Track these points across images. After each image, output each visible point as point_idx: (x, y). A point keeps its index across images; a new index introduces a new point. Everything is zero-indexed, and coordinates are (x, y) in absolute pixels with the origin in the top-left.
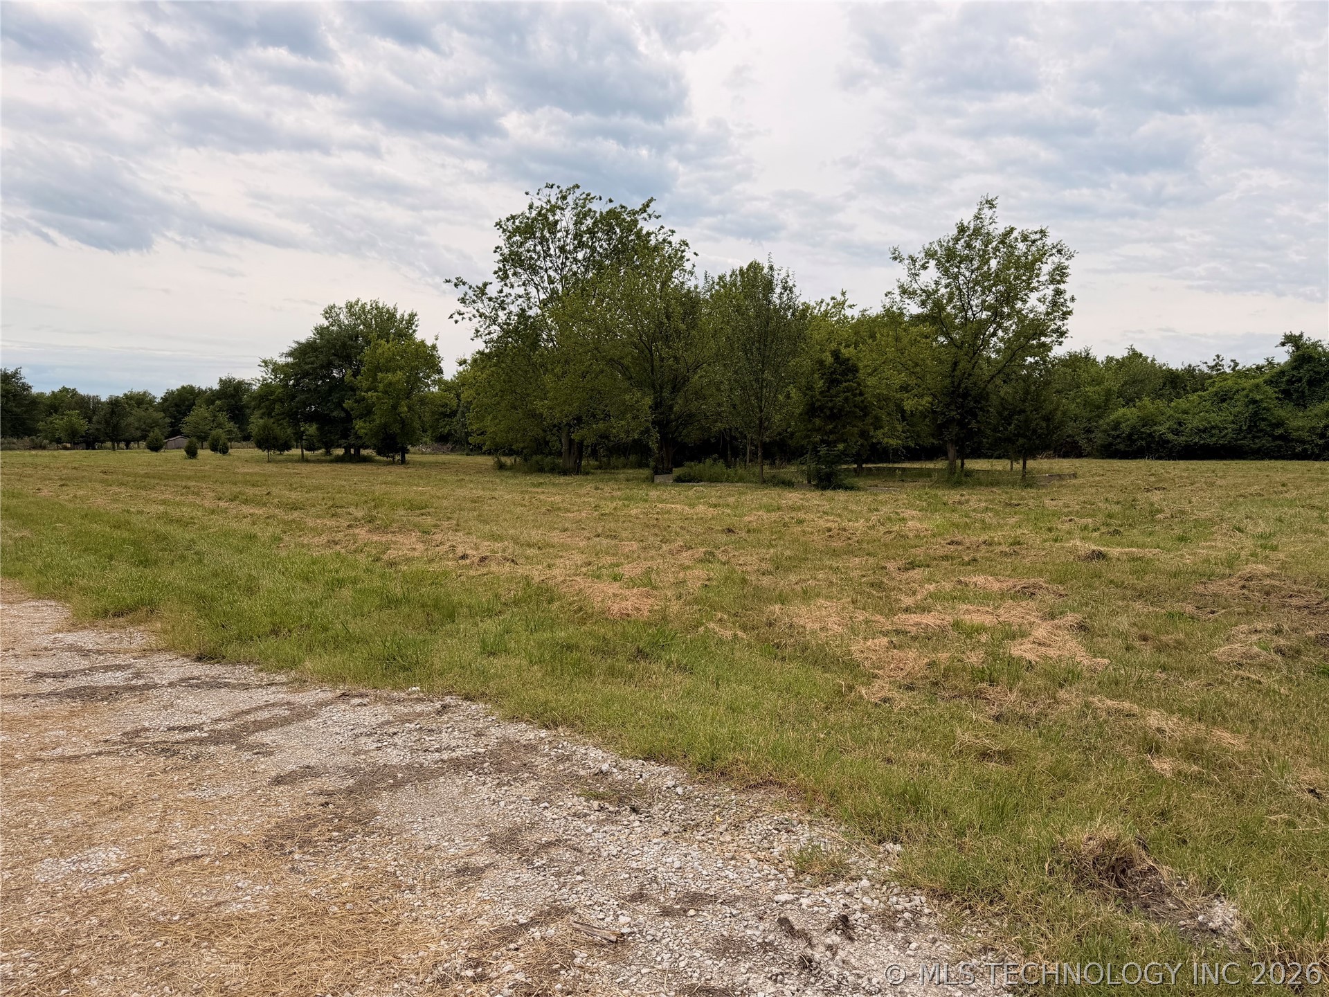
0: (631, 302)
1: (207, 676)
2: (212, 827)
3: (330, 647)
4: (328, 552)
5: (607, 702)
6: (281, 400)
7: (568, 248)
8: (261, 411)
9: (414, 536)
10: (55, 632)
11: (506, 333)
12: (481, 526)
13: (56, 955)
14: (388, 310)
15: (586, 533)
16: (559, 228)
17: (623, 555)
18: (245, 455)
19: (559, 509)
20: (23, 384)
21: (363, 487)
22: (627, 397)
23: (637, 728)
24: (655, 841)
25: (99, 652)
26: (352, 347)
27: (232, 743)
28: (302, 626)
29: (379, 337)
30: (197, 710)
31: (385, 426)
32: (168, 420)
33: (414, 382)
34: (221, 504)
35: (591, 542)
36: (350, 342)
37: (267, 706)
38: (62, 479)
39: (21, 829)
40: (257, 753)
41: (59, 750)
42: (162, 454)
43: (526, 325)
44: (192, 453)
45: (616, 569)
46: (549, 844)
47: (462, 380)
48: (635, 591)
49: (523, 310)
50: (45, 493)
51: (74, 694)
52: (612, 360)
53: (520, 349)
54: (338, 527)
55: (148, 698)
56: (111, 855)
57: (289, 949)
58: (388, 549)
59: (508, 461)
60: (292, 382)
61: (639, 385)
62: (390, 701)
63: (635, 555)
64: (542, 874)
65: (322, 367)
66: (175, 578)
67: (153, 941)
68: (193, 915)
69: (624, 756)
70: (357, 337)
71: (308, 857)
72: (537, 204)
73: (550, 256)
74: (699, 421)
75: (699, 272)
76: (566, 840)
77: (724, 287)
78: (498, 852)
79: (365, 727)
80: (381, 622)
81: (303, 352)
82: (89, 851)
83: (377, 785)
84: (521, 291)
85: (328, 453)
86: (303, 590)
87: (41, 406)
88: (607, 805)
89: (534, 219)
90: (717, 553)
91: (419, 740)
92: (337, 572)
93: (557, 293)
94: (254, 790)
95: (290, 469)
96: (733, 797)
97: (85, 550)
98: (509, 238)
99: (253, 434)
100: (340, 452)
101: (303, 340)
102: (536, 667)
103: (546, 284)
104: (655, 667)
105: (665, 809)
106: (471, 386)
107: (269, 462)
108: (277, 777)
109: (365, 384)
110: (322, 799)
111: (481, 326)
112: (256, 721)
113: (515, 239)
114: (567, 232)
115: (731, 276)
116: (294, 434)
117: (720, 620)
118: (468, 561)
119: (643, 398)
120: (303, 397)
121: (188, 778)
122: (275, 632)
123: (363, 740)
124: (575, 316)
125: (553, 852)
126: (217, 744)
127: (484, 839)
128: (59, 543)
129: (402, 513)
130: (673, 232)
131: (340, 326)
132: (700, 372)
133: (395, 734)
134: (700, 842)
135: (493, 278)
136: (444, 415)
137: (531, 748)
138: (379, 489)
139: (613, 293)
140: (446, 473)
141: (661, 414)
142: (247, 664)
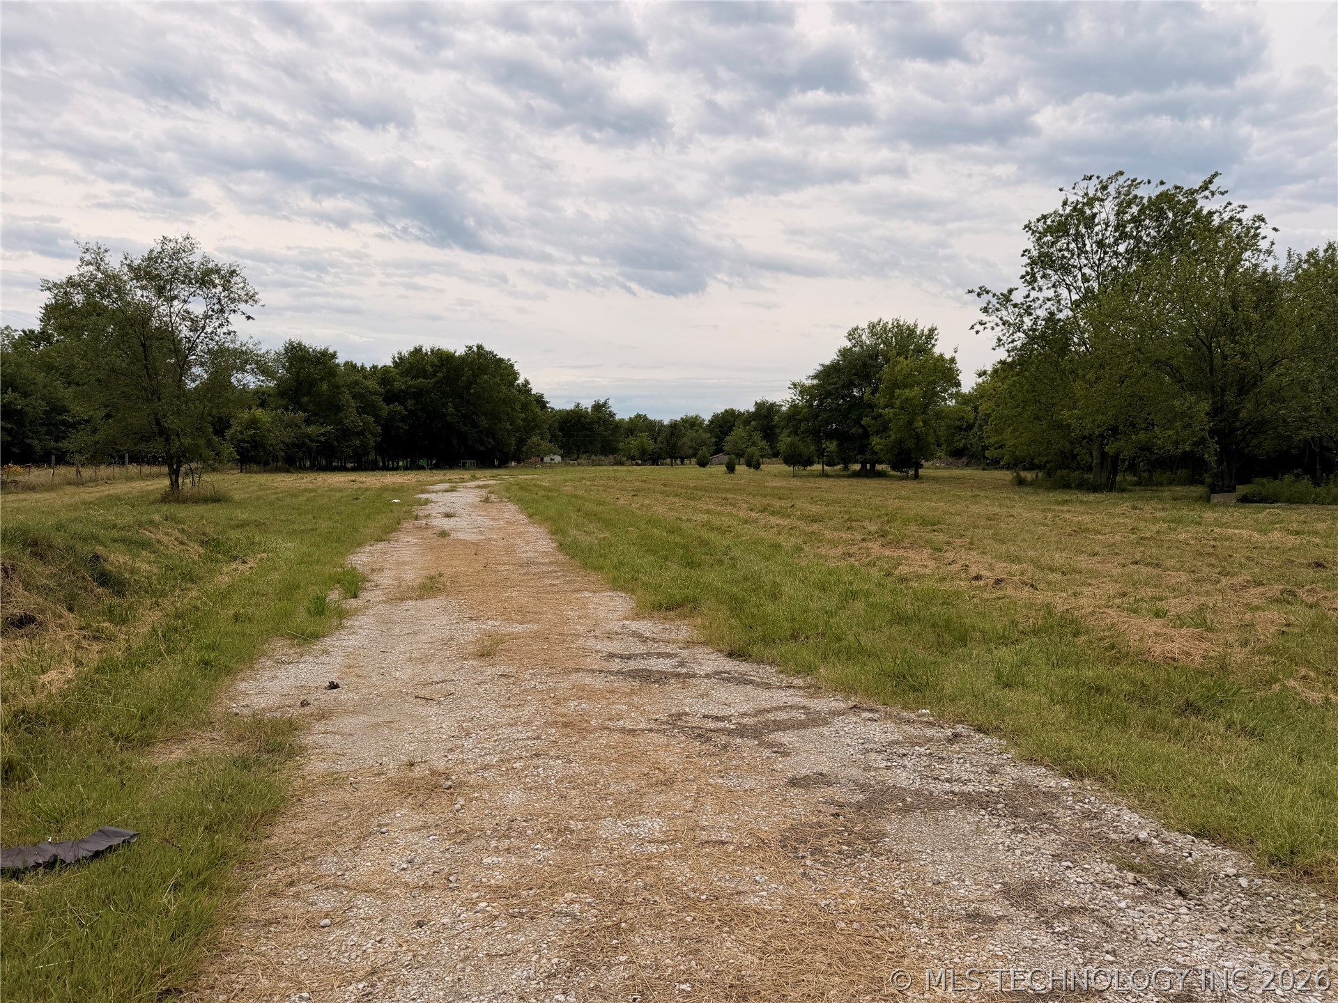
0: (1186, 293)
1: (736, 672)
2: (736, 817)
3: (844, 657)
4: (843, 564)
5: (1147, 760)
6: (805, 419)
7: (1107, 241)
8: (790, 430)
9: (926, 552)
10: (623, 619)
11: (1031, 339)
12: (997, 546)
13: (611, 907)
14: (908, 327)
15: (1120, 559)
16: (1097, 221)
17: (1168, 587)
18: (774, 468)
19: (1088, 530)
20: (610, 412)
21: (877, 501)
22: (1176, 403)
23: (1186, 797)
24: (1209, 936)
25: (654, 640)
26: (872, 366)
27: (755, 738)
28: (818, 634)
29: (899, 354)
30: (727, 702)
31: (900, 442)
32: (713, 440)
33: (931, 396)
34: (753, 514)
35: (1127, 570)
36: (870, 362)
37: (785, 707)
38: (634, 491)
39: (592, 787)
40: (775, 752)
41: (622, 722)
42: (709, 469)
43: (1055, 329)
44: (731, 468)
45: (1158, 603)
46: (1072, 910)
47: (981, 391)
48: (1184, 631)
49: (1052, 314)
50: (622, 501)
51: (635, 674)
52: (1157, 361)
53: (1046, 356)
54: (853, 540)
55: (689, 686)
56: (655, 824)
57: (798, 954)
58: (899, 564)
59: (1028, 475)
60: (816, 403)
61: (1193, 388)
62: (899, 721)
63: (1184, 588)
64: (1064, 942)
65: (843, 387)
66: (713, 580)
67: (684, 914)
68: (717, 899)
69: (1168, 827)
70: (877, 356)
71: (818, 866)
72: (1072, 199)
73: (1086, 252)
74: (1275, 428)
75: (1280, 251)
76: (1094, 910)
77: (1316, 264)
78: (1012, 905)
79: (875, 743)
80: (891, 638)
81: (828, 373)
82: (639, 818)
83: (886, 806)
84: (1051, 293)
85: (846, 468)
86: (820, 598)
87: (622, 429)
88: (1145, 880)
89: (1067, 216)
90: (1300, 592)
91: (929, 766)
92: (851, 584)
93: (1092, 292)
94: (773, 788)
95: (812, 483)
96: (1322, 906)
97: (647, 551)
98: (1040, 239)
99: (782, 451)
100: (857, 467)
101: (827, 362)
102: (1058, 707)
103: (1080, 283)
104: (1210, 726)
105: (1224, 901)
106: (990, 397)
107: (794, 476)
108: (793, 779)
109: (882, 401)
110: (833, 809)
111: (1004, 335)
112: (775, 720)
113: (1045, 239)
114: (1107, 225)
115: (1326, 251)
116: (816, 450)
117: (1304, 677)
118: (982, 583)
119: (1197, 403)
120: (825, 416)
121: (717, 765)
122: (794, 637)
123: (873, 756)
124: (1114, 314)
125: (1077, 920)
126: (742, 737)
127: (998, 887)
128: (629, 544)
129: (914, 528)
130: (1244, 207)
131: (861, 347)
132: (1278, 370)
133: (904, 755)
134: (1272, 952)
135: (1019, 283)
136: (960, 429)
137: (1052, 796)
138: (892, 504)
139: (1162, 285)
140: (960, 488)
141: (1221, 421)
142: (770, 665)
